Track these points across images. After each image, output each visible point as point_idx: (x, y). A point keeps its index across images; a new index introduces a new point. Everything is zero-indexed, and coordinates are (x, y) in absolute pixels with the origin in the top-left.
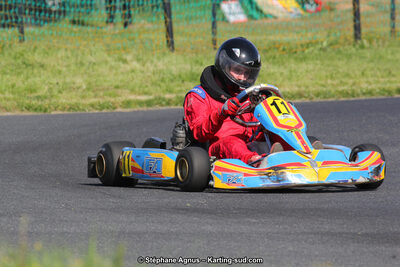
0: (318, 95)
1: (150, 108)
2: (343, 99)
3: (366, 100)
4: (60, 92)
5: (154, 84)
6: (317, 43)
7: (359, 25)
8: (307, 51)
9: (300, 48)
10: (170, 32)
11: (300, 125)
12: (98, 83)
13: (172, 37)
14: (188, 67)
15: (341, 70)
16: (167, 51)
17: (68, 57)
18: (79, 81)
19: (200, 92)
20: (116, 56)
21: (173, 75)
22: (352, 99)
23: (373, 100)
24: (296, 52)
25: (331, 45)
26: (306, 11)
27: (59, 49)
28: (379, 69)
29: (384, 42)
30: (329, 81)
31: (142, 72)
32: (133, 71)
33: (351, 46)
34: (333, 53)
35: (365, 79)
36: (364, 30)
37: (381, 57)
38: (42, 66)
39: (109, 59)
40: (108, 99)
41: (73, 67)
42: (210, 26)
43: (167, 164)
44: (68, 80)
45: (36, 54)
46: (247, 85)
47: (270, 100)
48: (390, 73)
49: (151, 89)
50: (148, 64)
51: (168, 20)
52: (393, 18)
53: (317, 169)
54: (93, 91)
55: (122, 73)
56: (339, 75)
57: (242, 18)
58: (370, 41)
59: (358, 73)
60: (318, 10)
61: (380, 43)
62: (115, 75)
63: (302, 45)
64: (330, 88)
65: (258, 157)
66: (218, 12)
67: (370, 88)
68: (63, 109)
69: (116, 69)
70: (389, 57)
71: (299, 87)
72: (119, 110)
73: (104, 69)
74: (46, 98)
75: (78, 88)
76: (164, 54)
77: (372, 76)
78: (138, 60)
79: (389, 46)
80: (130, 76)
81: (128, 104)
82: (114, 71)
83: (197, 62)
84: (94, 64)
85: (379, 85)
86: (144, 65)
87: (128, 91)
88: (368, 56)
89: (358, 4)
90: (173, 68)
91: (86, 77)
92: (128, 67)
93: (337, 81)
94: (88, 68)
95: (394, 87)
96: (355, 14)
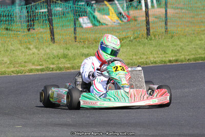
1: (43, 73)
5: (45, 60)
6: (128, 37)
7: (149, 28)
8: (123, 42)
10: (52, 33)
12: (16, 60)
13: (53, 36)
14: (62, 51)
15: (140, 51)
16: (51, 43)
18: (6, 59)
20: (25, 46)
21: (54, 56)
22: (146, 66)
23: (157, 66)
25: (135, 38)
26: (122, 21)
28: (159, 50)
29: (162, 37)
30: (134, 57)
31: (38, 54)
32: (33, 54)
33: (145, 39)
34: (136, 43)
35: (152, 56)
36: (151, 31)
37: (160, 44)
39: (21, 48)
40: (21, 68)
41: (2, 52)
42: (73, 30)
48: (165, 52)
49: (44, 63)
50: (41, 50)
51: (51, 27)
52: (166, 24)
54: (13, 65)
55: (28, 55)
56: (139, 54)
57: (90, 25)
58: (155, 36)
59: (149, 53)
60: (128, 21)
61: (160, 37)
62: (24, 56)
64: (134, 60)
66: (77, 23)
67: (155, 60)
69: (25, 53)
70: (165, 44)
72: (27, 74)
73: (18, 53)
75: (5, 63)
76: (50, 45)
77: (156, 54)
78: (36, 48)
79: (164, 39)
80: (32, 56)
81: (31, 70)
83: (66, 49)
84: (14, 50)
85: (159, 59)
86: (39, 51)
87: (31, 64)
88: (154, 43)
89: (148, 17)
90: (55, 52)
91: (9, 57)
92: (31, 52)
93: (138, 57)
94: (10, 52)
95: (167, 59)
96: (147, 23)
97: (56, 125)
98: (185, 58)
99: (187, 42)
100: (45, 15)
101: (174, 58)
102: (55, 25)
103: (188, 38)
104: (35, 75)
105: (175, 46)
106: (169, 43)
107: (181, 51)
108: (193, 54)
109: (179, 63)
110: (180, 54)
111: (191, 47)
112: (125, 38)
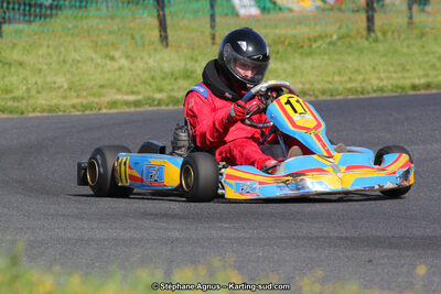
0: (324, 92)
1: (138, 109)
2: (351, 97)
4: (38, 92)
5: (144, 82)
6: (326, 36)
7: (373, 17)
8: (314, 46)
9: (307, 43)
10: (163, 26)
11: (319, 125)
12: (82, 82)
13: (165, 31)
14: (182, 63)
15: (350, 66)
16: (160, 47)
17: (49, 55)
18: (62, 81)
19: (202, 90)
20: (103, 53)
21: (166, 73)
22: (362, 96)
24: (302, 47)
25: (340, 38)
26: (325, 2)
27: (40, 45)
28: (392, 64)
29: (399, 34)
30: (336, 78)
31: (131, 70)
32: (120, 69)
33: (364, 40)
34: (344, 47)
35: (376, 75)
36: (378, 22)
37: (395, 52)
38: (21, 64)
39: (94, 56)
40: (91, 99)
41: (54, 66)
42: (208, 19)
43: (171, 171)
44: (49, 79)
45: (15, 51)
46: (255, 82)
47: (283, 99)
48: (404, 68)
49: (141, 88)
50: (138, 61)
51: (161, 13)
53: (340, 175)
54: (76, 91)
55: (109, 71)
56: (348, 71)
57: (255, 11)
58: (384, 34)
59: (369, 68)
61: (396, 35)
62: (101, 73)
63: (309, 39)
64: (337, 85)
65: (273, 162)
67: (381, 84)
68: (43, 111)
70: (405, 50)
71: (303, 84)
72: (104, 111)
73: (89, 67)
74: (23, 98)
75: (59, 88)
76: (156, 50)
77: (385, 71)
78: (127, 57)
79: (405, 39)
80: (117, 74)
81: (114, 104)
82: (100, 69)
83: (192, 58)
84: (78, 61)
85: (391, 82)
86: (132, 62)
87: (114, 90)
88: (382, 49)
90: (166, 65)
91: (68, 76)
92: (115, 65)
93: (346, 78)
94: (72, 66)
95: (407, 83)
96: (368, 5)
97: (145, 215)
101: (423, 81)
104: (121, 113)
105: (427, 54)
106: (415, 49)
107: (438, 64)
109: (434, 91)
110: (437, 73)
112: (321, 37)
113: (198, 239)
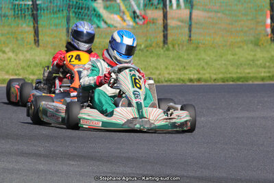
3: (167, 86)
5: (23, 68)
7: (167, 34)
10: (36, 33)
13: (38, 37)
14: (48, 58)
15: (152, 65)
16: (34, 46)
21: (36, 63)
23: (172, 86)
25: (146, 47)
28: (177, 65)
29: (183, 47)
31: (15, 60)
32: (9, 59)
33: (161, 49)
34: (148, 53)
35: (168, 71)
36: (170, 38)
37: (180, 57)
48: (185, 68)
50: (20, 55)
51: (36, 25)
52: (190, 31)
58: (173, 46)
59: (163, 67)
61: (180, 47)
67: (170, 77)
70: (186, 57)
76: (31, 48)
77: (172, 69)
78: (13, 52)
80: (7, 62)
81: (3, 81)
85: (176, 76)
87: (4, 72)
88: (171, 55)
89: (167, 20)
90: (37, 58)
92: (6, 56)
95: (186, 77)
96: (164, 27)
98: (211, 77)
99: (216, 56)
100: (28, 9)
101: (196, 77)
102: (40, 23)
103: (217, 51)
105: (199, 60)
106: (192, 57)
107: (206, 67)
108: (221, 73)
109: (203, 83)
110: (205, 72)
111: (220, 63)
113: (55, 171)
